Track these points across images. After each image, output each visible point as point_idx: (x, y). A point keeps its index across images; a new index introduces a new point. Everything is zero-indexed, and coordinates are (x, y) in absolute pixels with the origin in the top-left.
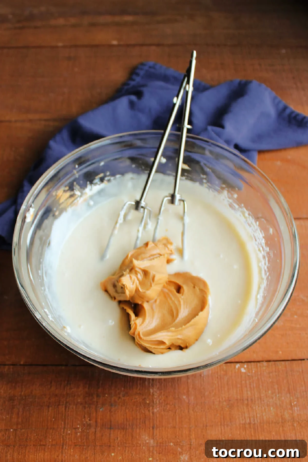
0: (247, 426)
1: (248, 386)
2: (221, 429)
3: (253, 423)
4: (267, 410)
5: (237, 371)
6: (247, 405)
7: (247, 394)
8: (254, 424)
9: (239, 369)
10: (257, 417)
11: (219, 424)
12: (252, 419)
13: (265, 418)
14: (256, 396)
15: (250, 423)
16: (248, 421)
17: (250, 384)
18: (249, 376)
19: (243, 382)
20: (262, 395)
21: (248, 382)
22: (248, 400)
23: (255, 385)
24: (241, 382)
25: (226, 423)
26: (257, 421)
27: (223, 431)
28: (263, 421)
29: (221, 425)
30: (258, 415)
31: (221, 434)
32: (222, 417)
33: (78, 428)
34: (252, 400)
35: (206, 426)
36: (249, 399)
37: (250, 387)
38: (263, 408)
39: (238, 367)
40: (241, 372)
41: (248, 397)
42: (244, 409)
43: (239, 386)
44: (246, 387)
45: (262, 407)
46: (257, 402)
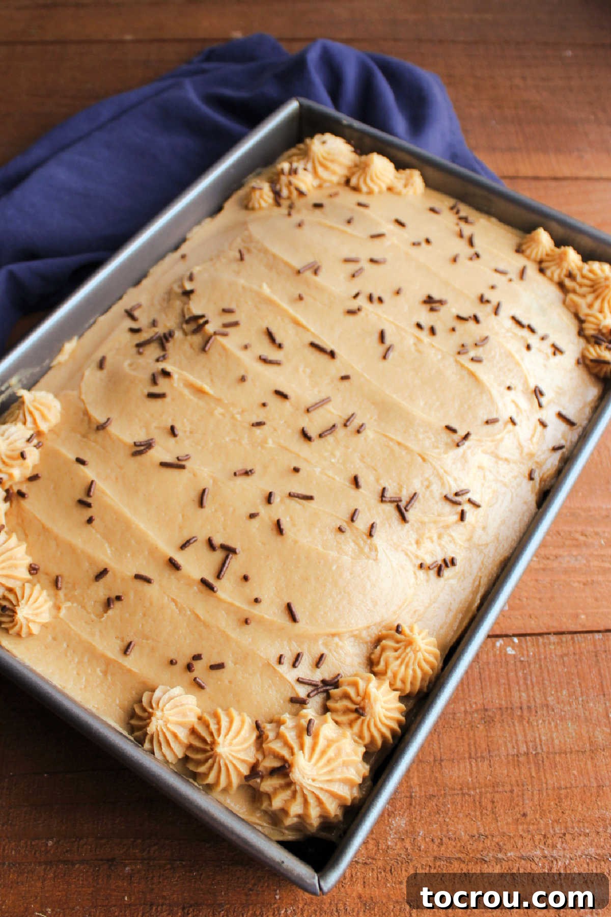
0: (522, 759)
1: (521, 682)
3: (534, 753)
5: (498, 652)
7: (520, 697)
8: (537, 754)
9: (502, 648)
10: (541, 740)
11: (467, 755)
12: (531, 745)
14: (538, 701)
15: (527, 754)
16: (523, 749)
17: (525, 679)
18: (522, 662)
19: (512, 674)
20: (549, 699)
21: (520, 674)
22: (521, 708)
23: (534, 680)
24: (507, 674)
25: (479, 755)
26: (542, 749)
27: (474, 769)
29: (470, 757)
31: (471, 774)
32: (472, 742)
34: (529, 708)
35: (441, 760)
36: (525, 707)
37: (526, 684)
38: (553, 724)
39: (501, 645)
40: (506, 654)
41: (521, 703)
42: (514, 725)
43: (503, 681)
44: (518, 683)
45: (550, 723)
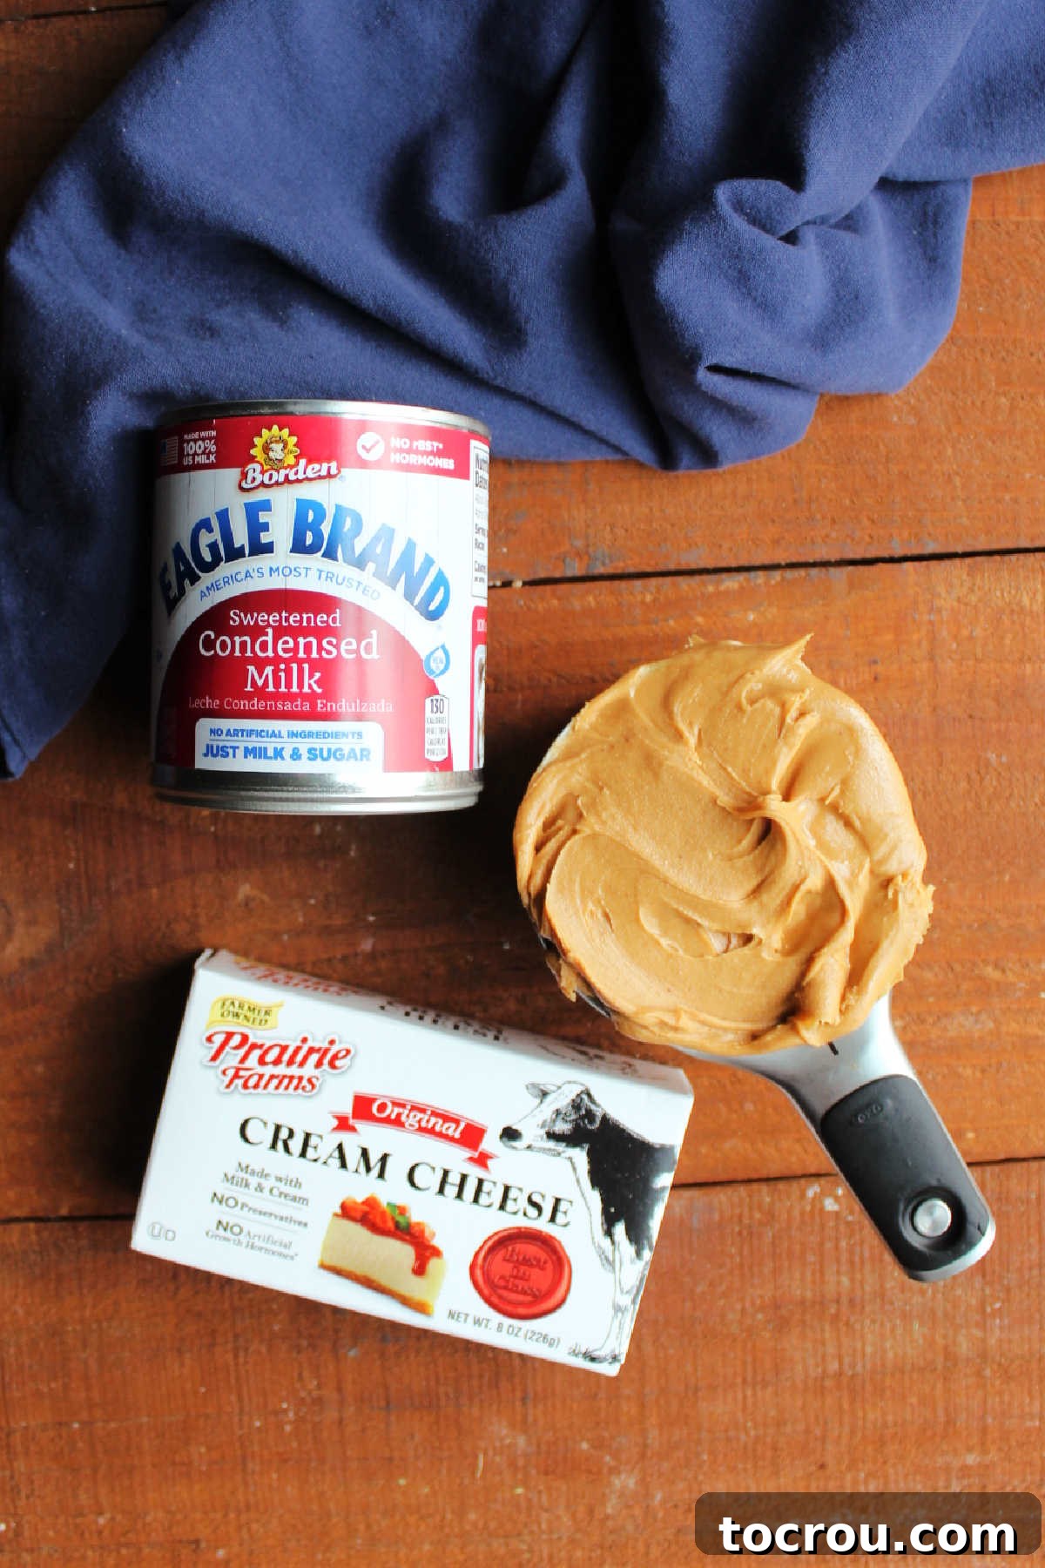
2: (745, 1397)
4: (899, 1331)
6: (836, 1318)
13: (890, 1355)
28: (883, 1365)
30: (869, 1350)
33: (285, 1411)
46: (868, 1309)
